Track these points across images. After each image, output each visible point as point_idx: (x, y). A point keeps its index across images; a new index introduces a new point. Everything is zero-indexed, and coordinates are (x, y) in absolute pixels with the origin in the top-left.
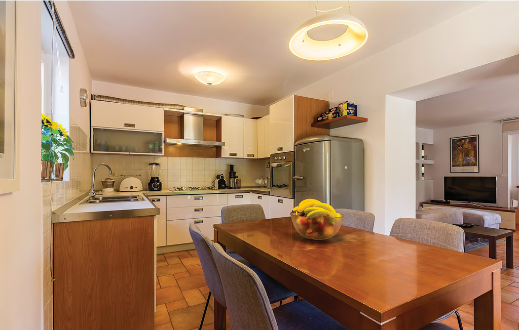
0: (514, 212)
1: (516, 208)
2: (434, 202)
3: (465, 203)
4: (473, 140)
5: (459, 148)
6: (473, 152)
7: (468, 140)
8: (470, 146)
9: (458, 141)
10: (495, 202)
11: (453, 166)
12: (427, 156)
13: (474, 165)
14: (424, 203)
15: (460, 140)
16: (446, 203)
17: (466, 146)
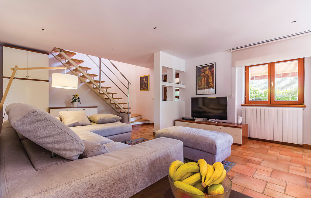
0: (241, 128)
1: (241, 124)
2: (184, 119)
3: (206, 120)
4: (212, 67)
5: (202, 74)
6: (212, 77)
7: (208, 67)
8: (210, 73)
9: (201, 69)
10: (226, 119)
11: (198, 89)
12: (181, 82)
13: (213, 88)
14: (176, 120)
15: (203, 67)
16: (192, 121)
17: (207, 72)
